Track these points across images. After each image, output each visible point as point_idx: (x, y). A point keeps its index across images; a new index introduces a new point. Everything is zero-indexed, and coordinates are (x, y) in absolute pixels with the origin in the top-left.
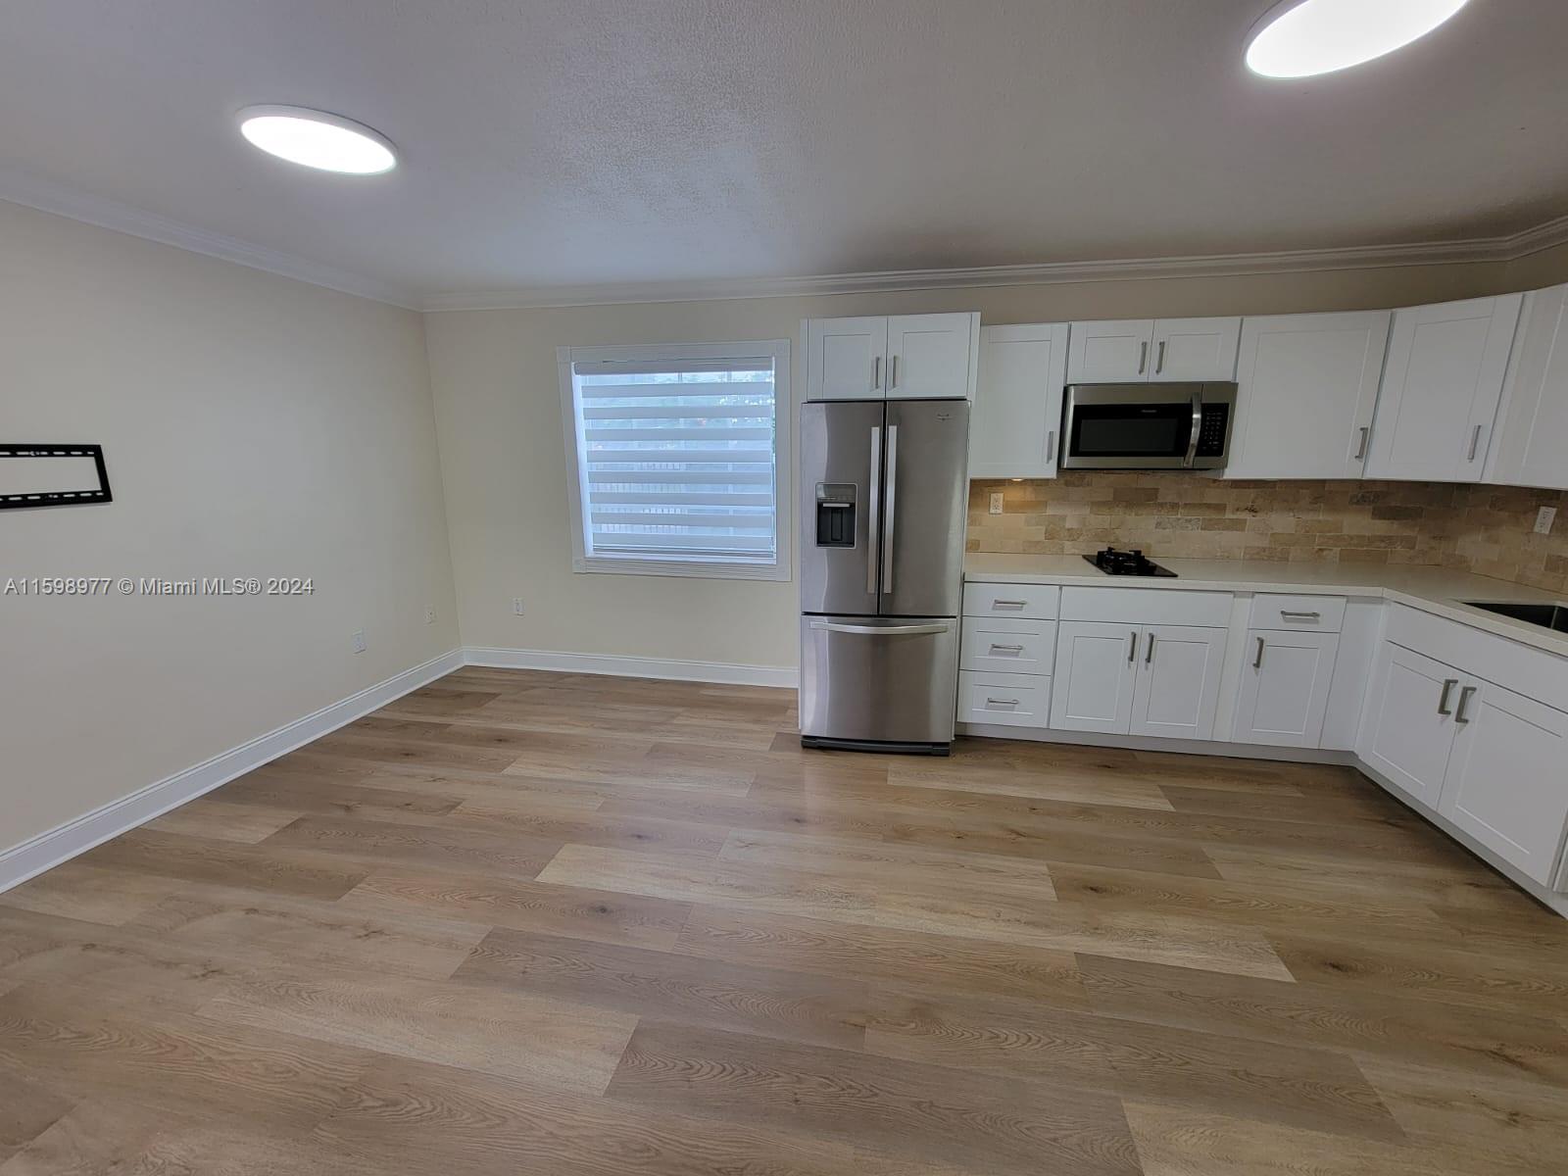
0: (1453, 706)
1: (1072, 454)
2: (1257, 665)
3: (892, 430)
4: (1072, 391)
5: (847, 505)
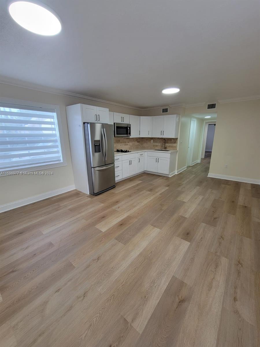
0: (157, 161)
1: (117, 134)
2: (139, 162)
3: (104, 129)
4: (115, 124)
5: (99, 144)
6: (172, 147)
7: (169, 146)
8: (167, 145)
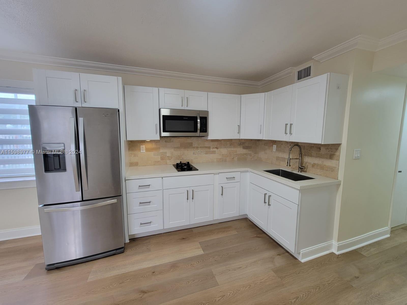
0: (267, 201)
1: (164, 132)
2: (222, 194)
3: (81, 119)
6: (322, 167)
7: (313, 165)
8: (308, 160)
